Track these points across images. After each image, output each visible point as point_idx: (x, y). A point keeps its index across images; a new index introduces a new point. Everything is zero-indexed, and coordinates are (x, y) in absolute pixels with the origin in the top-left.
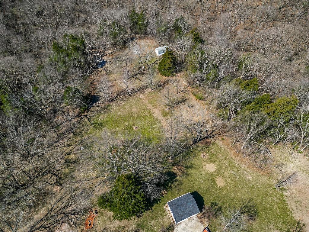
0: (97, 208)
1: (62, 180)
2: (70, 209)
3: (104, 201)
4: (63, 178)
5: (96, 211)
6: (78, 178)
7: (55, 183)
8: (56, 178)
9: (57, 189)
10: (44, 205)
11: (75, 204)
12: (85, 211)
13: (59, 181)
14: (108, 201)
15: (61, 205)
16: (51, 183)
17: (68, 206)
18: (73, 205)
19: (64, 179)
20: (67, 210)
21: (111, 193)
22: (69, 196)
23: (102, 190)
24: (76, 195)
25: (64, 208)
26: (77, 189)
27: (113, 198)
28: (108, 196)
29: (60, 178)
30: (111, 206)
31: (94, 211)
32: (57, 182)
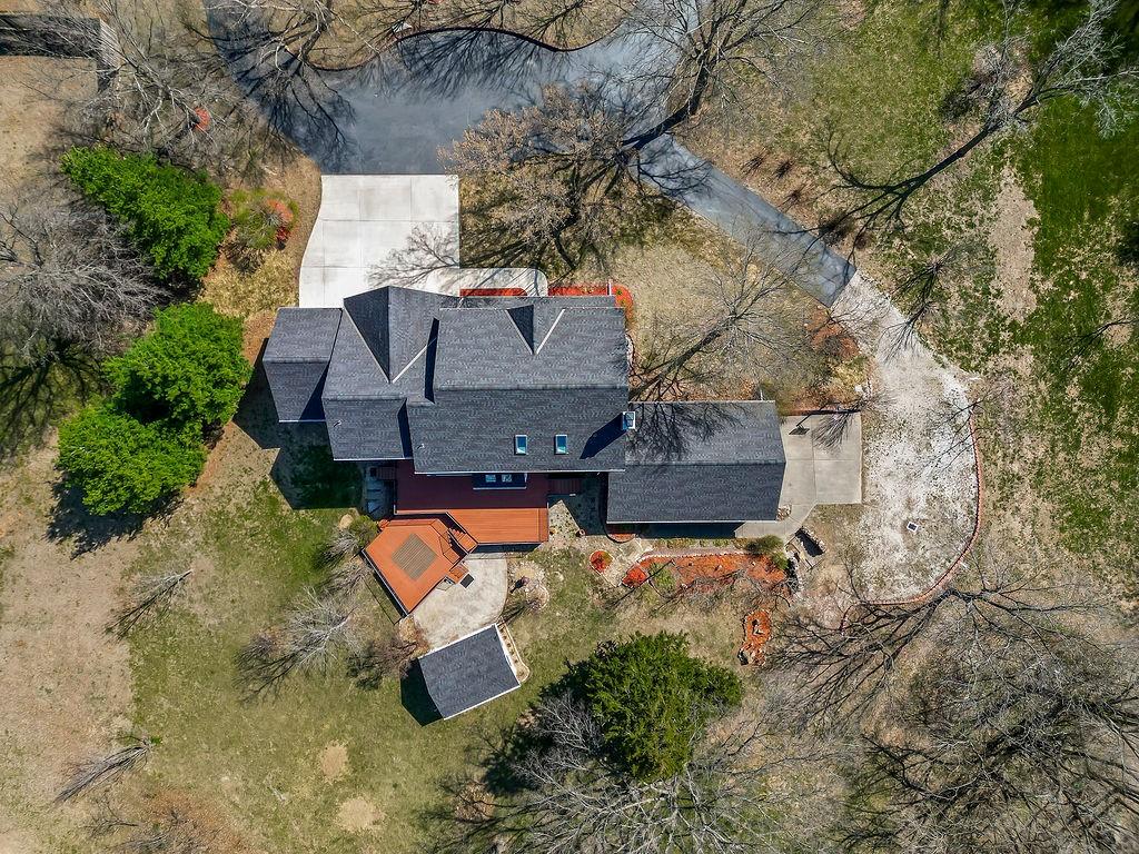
0: (739, 670)
1: (882, 767)
2: (826, 671)
3: (718, 690)
4: (883, 774)
5: (745, 662)
6: (830, 773)
7: (905, 757)
8: (909, 775)
9: (892, 736)
10: (917, 684)
11: (815, 683)
12: (778, 661)
13: (890, 762)
14: (710, 690)
15: (861, 681)
16: (920, 758)
17: (839, 679)
18: (821, 680)
19: (878, 769)
20: (836, 668)
21: (703, 717)
22: (843, 713)
23: (737, 727)
24: (821, 713)
25: (844, 674)
26: (821, 734)
27: (692, 698)
28: (711, 708)
29: (893, 774)
30: (697, 675)
31: (751, 661)
32: (900, 760)
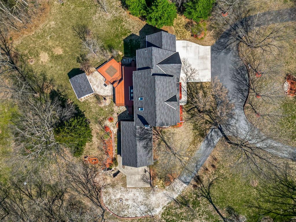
0: (83, 156)
1: (58, 194)
2: (83, 179)
3: (78, 151)
4: (56, 194)
5: (85, 158)
6: (57, 180)
7: (61, 200)
8: (56, 201)
9: (67, 196)
10: (80, 202)
11: (80, 176)
12: (85, 166)
13: (60, 196)
14: (78, 148)
15: (80, 188)
16: (61, 203)
17: (81, 182)
18: (81, 177)
19: (58, 193)
20: (84, 181)
21: (71, 147)
22: (72, 183)
23: (68, 156)
24: (72, 178)
25: (82, 184)
26: (66, 177)
27: (76, 144)
28: (73, 149)
29: (57, 196)
30: (82, 145)
31: (85, 159)
32: (60, 198)
